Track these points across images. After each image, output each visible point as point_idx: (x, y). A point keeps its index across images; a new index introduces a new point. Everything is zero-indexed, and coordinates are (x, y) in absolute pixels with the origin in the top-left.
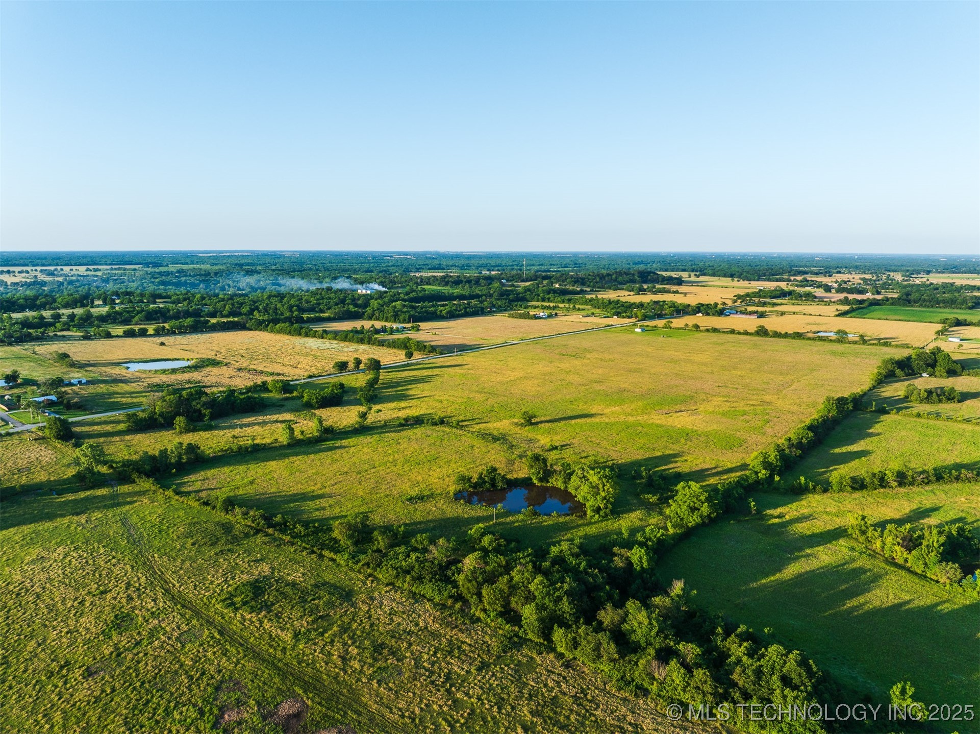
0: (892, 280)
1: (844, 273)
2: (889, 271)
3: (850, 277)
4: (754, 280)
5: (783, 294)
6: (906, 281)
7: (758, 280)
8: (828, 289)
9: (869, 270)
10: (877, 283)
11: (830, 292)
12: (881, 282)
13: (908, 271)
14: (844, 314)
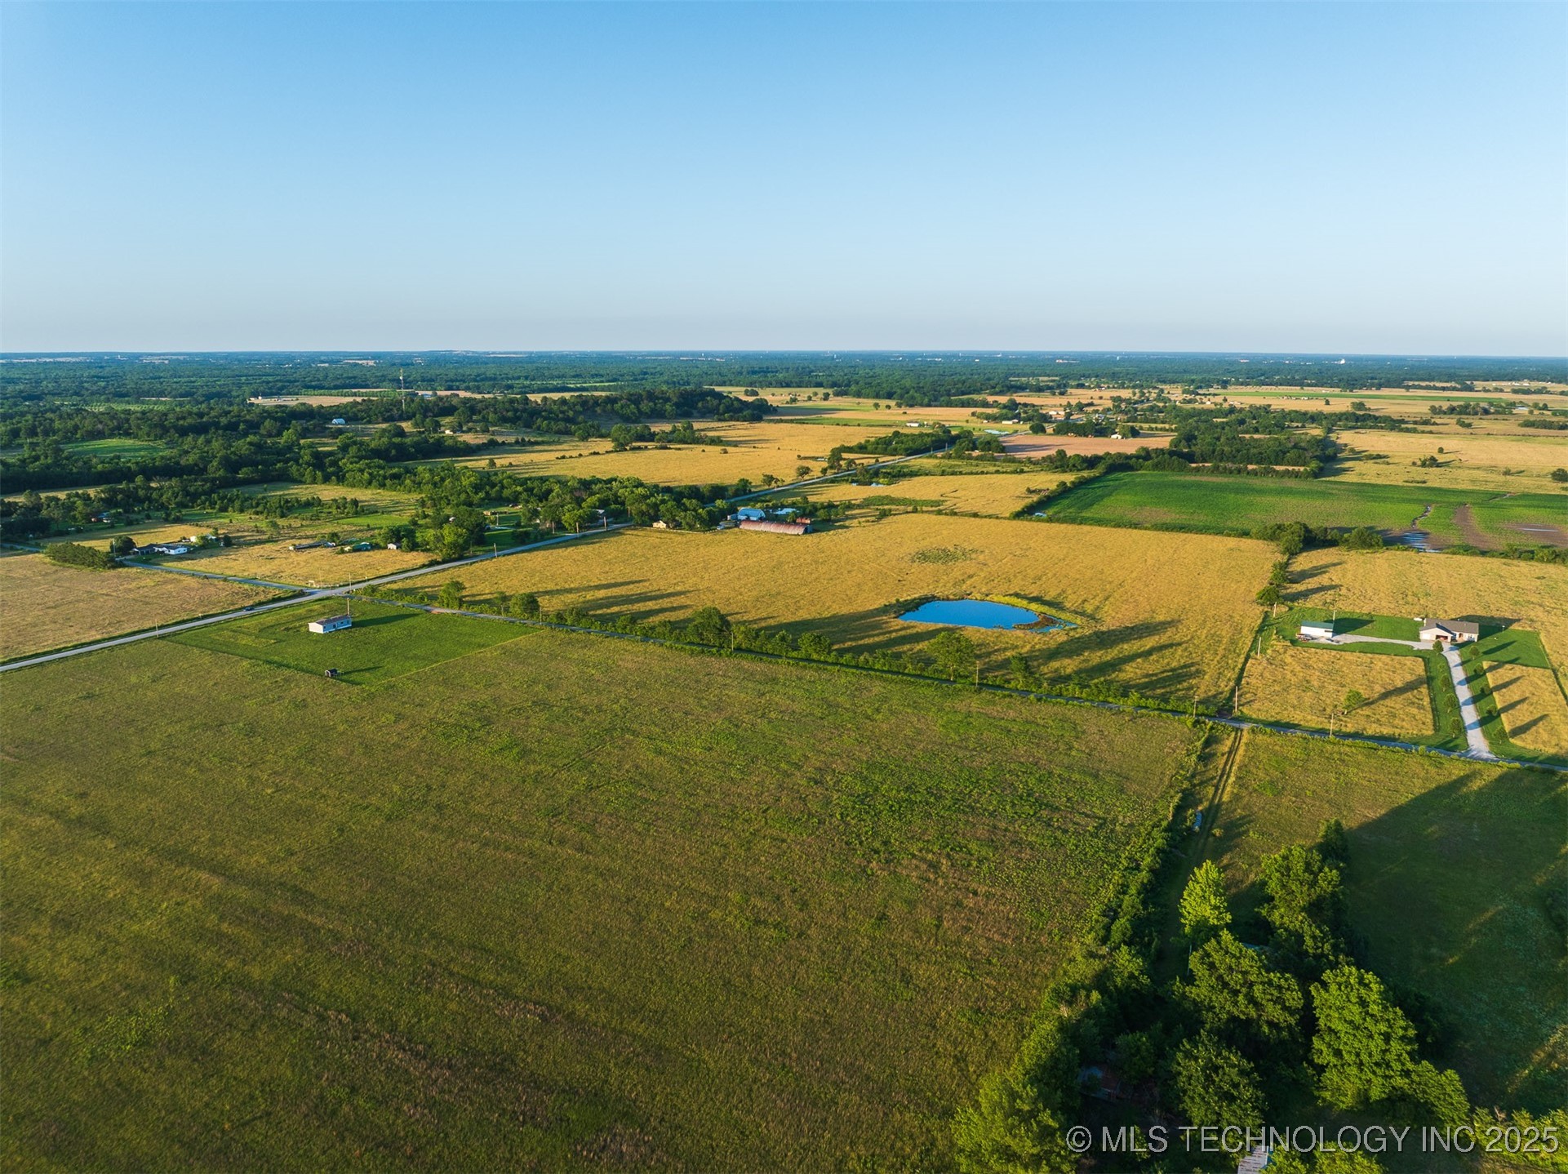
0: (1165, 400)
1: (1089, 387)
2: (1164, 382)
3: (1095, 393)
4: (922, 405)
5: (942, 441)
6: (1190, 402)
7: (929, 405)
8: (1039, 423)
9: (1131, 380)
10: (1139, 406)
11: (1043, 430)
12: (1146, 405)
13: (1193, 381)
14: (1037, 508)
